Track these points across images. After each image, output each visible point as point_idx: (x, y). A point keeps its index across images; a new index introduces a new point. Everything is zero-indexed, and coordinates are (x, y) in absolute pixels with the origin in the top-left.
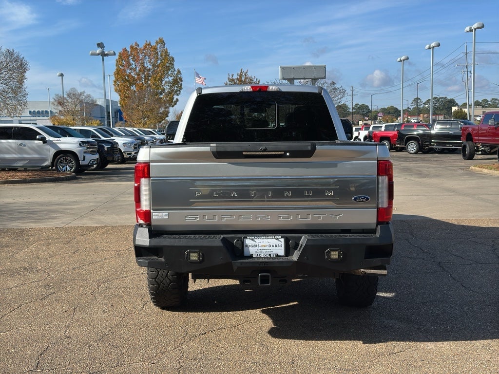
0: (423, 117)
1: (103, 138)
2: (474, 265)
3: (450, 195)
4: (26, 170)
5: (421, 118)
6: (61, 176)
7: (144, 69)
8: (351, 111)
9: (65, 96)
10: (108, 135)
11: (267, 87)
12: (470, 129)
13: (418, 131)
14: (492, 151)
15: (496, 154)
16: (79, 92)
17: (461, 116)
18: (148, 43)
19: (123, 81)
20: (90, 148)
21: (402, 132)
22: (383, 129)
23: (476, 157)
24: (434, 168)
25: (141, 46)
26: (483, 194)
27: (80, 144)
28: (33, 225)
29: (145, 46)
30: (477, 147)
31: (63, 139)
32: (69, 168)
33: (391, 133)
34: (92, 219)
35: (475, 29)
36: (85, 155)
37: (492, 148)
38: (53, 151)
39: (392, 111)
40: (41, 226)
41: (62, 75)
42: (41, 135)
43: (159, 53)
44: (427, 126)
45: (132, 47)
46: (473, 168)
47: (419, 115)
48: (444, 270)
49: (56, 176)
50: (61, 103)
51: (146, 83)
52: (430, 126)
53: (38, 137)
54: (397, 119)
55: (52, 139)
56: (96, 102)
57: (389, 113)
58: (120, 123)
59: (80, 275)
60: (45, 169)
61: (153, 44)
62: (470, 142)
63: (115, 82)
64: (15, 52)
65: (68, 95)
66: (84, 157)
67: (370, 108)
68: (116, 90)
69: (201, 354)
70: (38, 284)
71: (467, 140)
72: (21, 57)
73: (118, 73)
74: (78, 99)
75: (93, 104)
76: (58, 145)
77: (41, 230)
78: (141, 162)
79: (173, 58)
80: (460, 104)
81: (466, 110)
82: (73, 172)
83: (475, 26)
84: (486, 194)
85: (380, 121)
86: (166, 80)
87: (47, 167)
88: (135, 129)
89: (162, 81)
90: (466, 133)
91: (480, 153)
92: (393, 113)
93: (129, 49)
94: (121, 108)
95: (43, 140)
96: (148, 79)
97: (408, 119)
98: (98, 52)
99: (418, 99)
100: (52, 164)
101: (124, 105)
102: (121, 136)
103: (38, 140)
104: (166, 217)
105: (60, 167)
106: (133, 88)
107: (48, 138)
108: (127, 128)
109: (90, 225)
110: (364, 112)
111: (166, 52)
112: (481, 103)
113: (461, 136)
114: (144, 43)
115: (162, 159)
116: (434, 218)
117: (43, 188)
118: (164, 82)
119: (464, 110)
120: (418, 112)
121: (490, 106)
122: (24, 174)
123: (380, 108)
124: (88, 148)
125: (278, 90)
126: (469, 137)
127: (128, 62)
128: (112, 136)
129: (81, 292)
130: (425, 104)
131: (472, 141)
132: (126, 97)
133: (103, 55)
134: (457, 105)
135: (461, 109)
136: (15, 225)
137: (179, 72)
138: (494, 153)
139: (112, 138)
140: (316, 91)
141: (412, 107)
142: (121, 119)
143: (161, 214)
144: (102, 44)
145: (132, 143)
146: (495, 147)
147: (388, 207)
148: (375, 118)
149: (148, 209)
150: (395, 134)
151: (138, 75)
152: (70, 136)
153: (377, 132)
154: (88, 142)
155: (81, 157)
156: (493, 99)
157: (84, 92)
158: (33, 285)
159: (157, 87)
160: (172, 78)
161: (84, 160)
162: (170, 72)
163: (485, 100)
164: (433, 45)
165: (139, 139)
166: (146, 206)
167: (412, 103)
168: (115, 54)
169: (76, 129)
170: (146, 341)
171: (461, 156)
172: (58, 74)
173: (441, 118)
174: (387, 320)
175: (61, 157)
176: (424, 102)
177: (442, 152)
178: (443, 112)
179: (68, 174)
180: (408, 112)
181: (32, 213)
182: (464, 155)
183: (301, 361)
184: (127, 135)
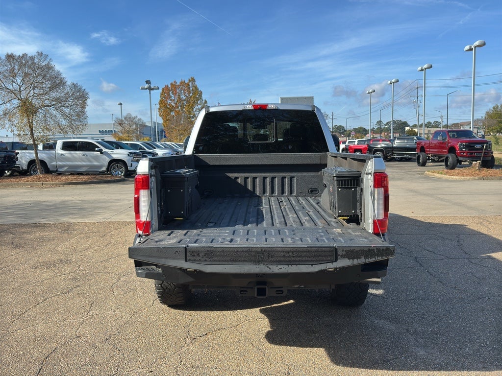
0: (384, 135)
1: (147, 150)
2: (446, 260)
3: (413, 195)
4: (87, 174)
5: (383, 135)
6: (113, 179)
7: (180, 100)
8: (331, 130)
9: (123, 119)
10: (152, 148)
11: (266, 105)
12: (423, 143)
13: (381, 145)
14: (440, 160)
15: (443, 162)
16: (133, 116)
17: (412, 133)
18: (183, 81)
19: (165, 108)
20: (136, 157)
21: (371, 146)
22: (356, 143)
23: (427, 164)
24: (397, 172)
25: (178, 83)
26: (440, 195)
27: (128, 155)
28: (80, 220)
29: (181, 83)
30: (429, 157)
31: (116, 151)
32: (120, 173)
33: (363, 146)
34: (128, 215)
35: (425, 69)
36: (132, 162)
37: (439, 157)
38: (108, 160)
39: (361, 130)
40: (87, 220)
41: (121, 104)
42: (99, 147)
43: (191, 88)
44: (390, 141)
45: (172, 84)
46: (428, 173)
47: (381, 133)
48: (421, 265)
49: (109, 179)
50: (121, 124)
51: (182, 110)
52: (392, 141)
53: (96, 149)
54: (365, 136)
55: (107, 150)
56: (145, 123)
57: (359, 132)
58: (164, 139)
59: (106, 268)
60: (102, 173)
61: (187, 81)
62: (423, 153)
63: (159, 109)
64: (78, 85)
65: (125, 118)
66: (132, 164)
67: (345, 128)
68: (160, 115)
69: (199, 360)
70: (68, 276)
71: (421, 152)
72: (83, 88)
73: (161, 102)
74: (132, 121)
75: (143, 126)
76: (112, 155)
77: (85, 224)
78: (140, 174)
79: (201, 92)
80: (411, 125)
81: (416, 130)
82: (123, 176)
83: (426, 66)
84: (442, 195)
85: (353, 137)
86: (197, 107)
87: (104, 171)
88: (173, 143)
89: (193, 109)
90: (420, 146)
91: (431, 161)
92: (362, 131)
93: (170, 86)
94: (163, 128)
95: (101, 151)
96: (183, 108)
97: (373, 136)
98: (146, 87)
99: (380, 121)
100: (108, 169)
101: (166, 126)
102: (161, 148)
103: (97, 151)
105: (113, 171)
106: (173, 113)
107: (104, 150)
108: (166, 143)
109: (125, 220)
110: (341, 130)
111: (196, 87)
113: (416, 148)
114: (180, 81)
116: (404, 215)
117: (99, 188)
118: (194, 110)
119: (414, 129)
120: (380, 131)
121: (433, 127)
122: (85, 177)
123: (352, 128)
124: (134, 157)
125: (276, 108)
126: (422, 149)
127: (169, 95)
128: (155, 148)
129: (102, 285)
130: (385, 125)
131: (425, 152)
132: (167, 120)
133: (150, 89)
134: (409, 126)
135: (412, 129)
136: (66, 219)
137: (206, 102)
138: (442, 161)
139: (154, 150)
140: (310, 109)
141: (376, 128)
142: (165, 137)
144: (149, 81)
145: (170, 153)
146: (442, 157)
147: (384, 218)
148: (349, 136)
149: (147, 219)
150: (366, 147)
151: (176, 104)
152: (122, 148)
153: (352, 145)
154: (134, 153)
155: (129, 165)
156: (435, 122)
157: (137, 116)
158: (63, 277)
159: (190, 113)
160: (201, 106)
161: (131, 166)
162: (199, 102)
163: (429, 122)
164: (393, 81)
165: (175, 150)
166: (145, 216)
167: (376, 125)
168: (158, 88)
169: (127, 144)
170: (149, 343)
171: (416, 164)
172: (118, 103)
173: (398, 135)
174: (377, 320)
175: (114, 164)
176: (385, 123)
177: (401, 160)
178: (398, 131)
179: (118, 177)
180: (374, 131)
181: (81, 209)
182: (419, 163)
183: (297, 370)
184: (166, 148)
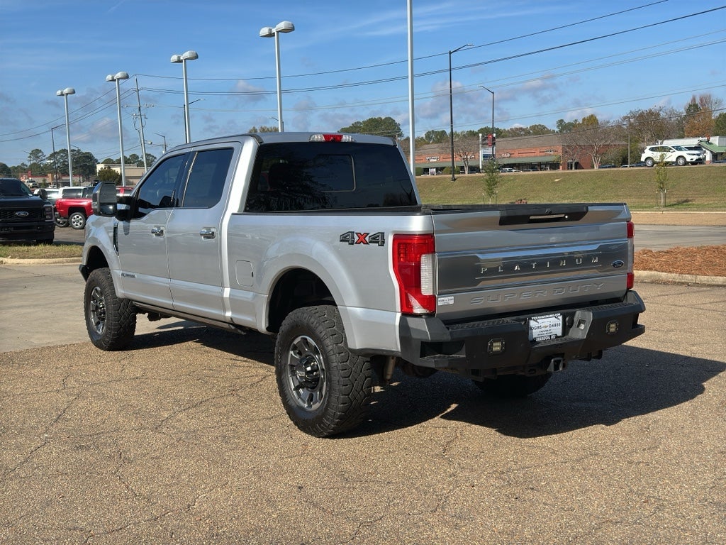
0: (53, 179)
5: (49, 180)
17: (112, 177)
47: (45, 175)
78: (417, 233)
80: (106, 160)
81: (117, 169)
83: (188, 55)
99: (37, 151)
104: (452, 302)
112: (129, 159)
115: (446, 228)
130: (49, 159)
135: (109, 167)
141: (29, 164)
143: (446, 298)
149: (431, 293)
163: (136, 155)
166: (427, 290)
167: (30, 157)
176: (48, 155)
178: (76, 171)
